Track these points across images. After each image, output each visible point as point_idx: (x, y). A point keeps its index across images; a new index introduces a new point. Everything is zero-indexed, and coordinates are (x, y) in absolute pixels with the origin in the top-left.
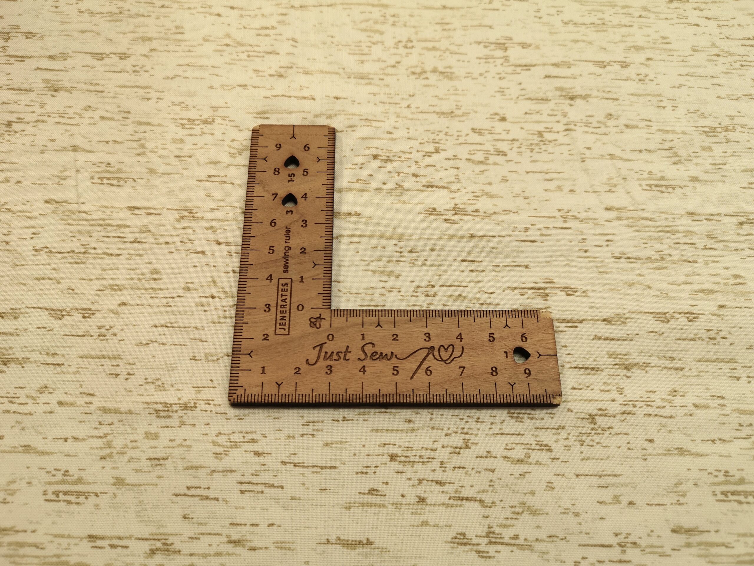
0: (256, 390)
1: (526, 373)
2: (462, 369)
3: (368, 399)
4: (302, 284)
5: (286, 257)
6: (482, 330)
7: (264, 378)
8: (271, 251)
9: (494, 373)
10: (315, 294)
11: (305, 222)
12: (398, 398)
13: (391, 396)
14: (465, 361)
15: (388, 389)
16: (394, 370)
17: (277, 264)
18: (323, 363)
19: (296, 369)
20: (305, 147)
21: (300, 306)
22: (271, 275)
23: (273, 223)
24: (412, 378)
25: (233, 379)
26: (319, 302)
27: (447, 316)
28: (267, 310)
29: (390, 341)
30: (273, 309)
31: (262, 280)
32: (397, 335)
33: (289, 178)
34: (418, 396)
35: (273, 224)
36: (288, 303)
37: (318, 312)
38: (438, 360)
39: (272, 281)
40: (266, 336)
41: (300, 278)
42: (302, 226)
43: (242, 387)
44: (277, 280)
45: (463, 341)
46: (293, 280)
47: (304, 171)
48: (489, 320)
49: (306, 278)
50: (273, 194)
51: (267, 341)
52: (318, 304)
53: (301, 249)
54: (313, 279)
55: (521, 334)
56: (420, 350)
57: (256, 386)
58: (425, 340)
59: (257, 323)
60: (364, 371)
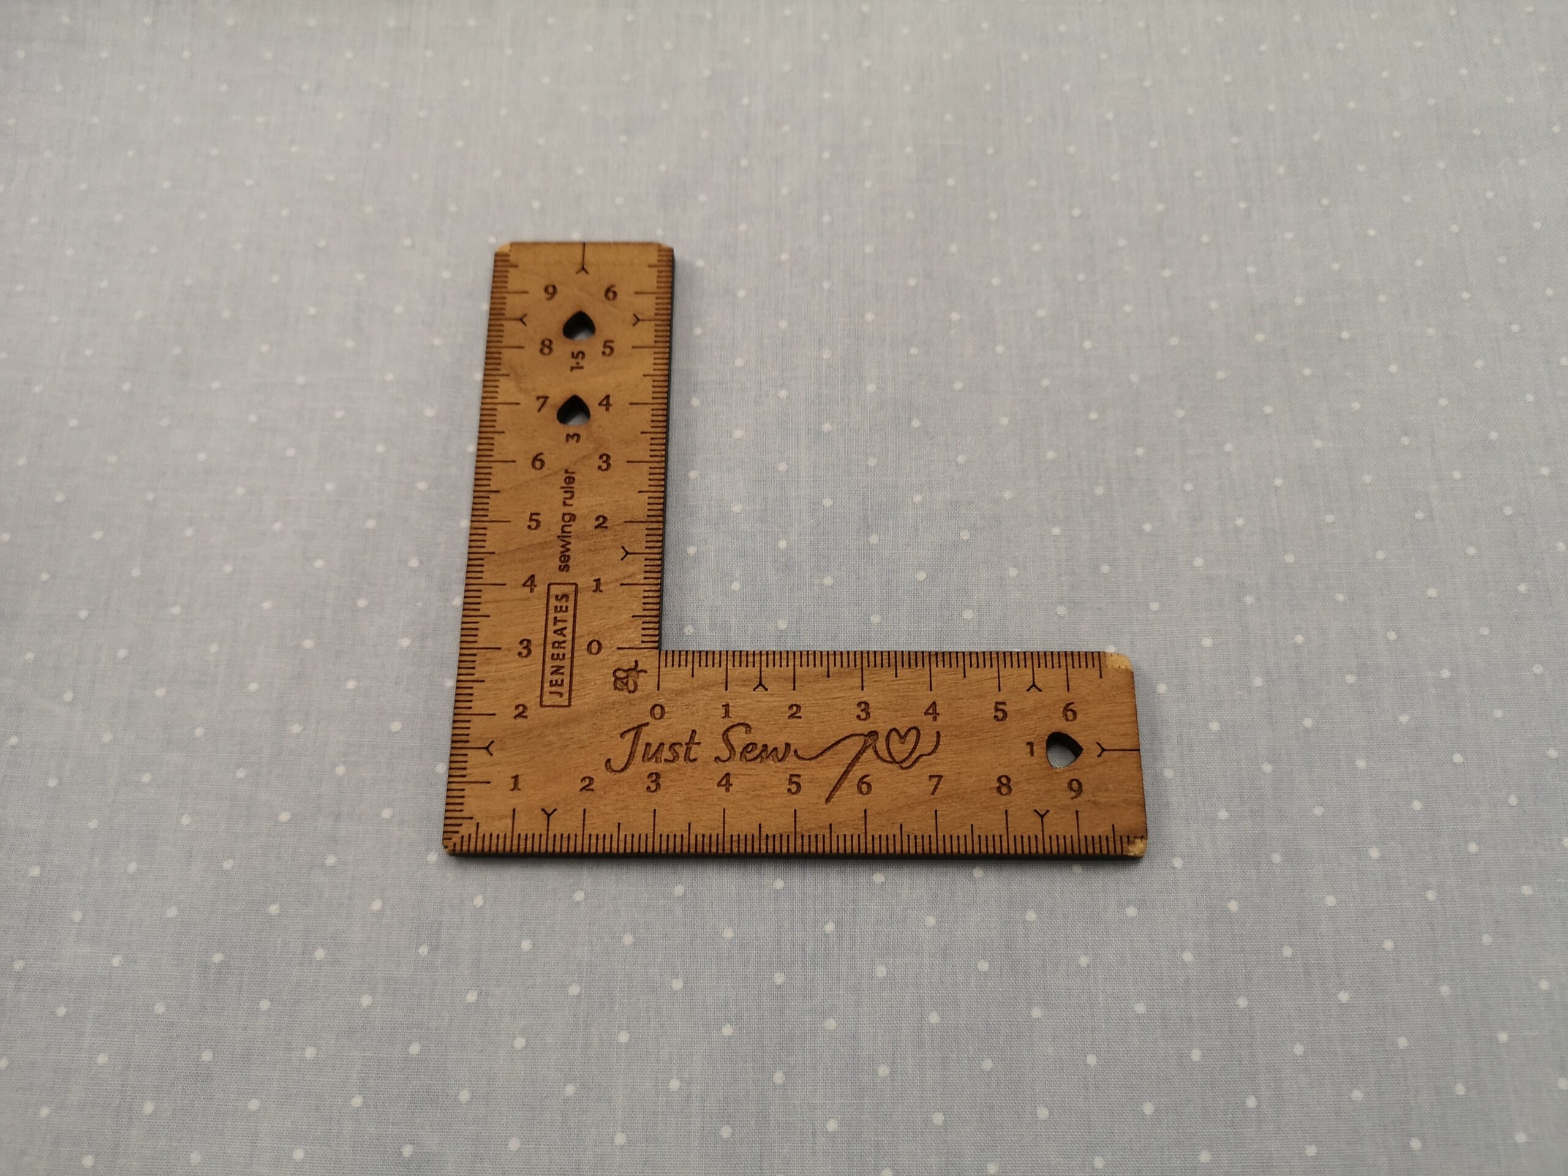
0: (501, 827)
1: (1072, 789)
2: (937, 779)
3: (735, 844)
4: (597, 595)
5: (564, 537)
6: (981, 696)
7: (518, 800)
8: (534, 524)
9: (1004, 790)
10: (626, 616)
11: (606, 458)
12: (799, 842)
13: (785, 838)
14: (943, 762)
15: (777, 823)
17: (547, 552)
18: (641, 768)
19: (583, 779)
20: (608, 290)
21: (595, 645)
22: (532, 578)
23: (538, 461)
24: (828, 800)
25: (453, 800)
26: (634, 635)
27: (906, 665)
28: (525, 652)
29: (784, 719)
30: (537, 651)
31: (515, 587)
32: (798, 707)
33: (573, 362)
34: (841, 839)
35: (538, 464)
36: (569, 637)
37: (633, 656)
38: (884, 760)
39: (536, 589)
40: (521, 708)
41: (595, 583)
42: (600, 467)
43: (471, 818)
44: (547, 586)
45: (939, 718)
46: (579, 586)
47: (605, 346)
48: (996, 675)
49: (606, 583)
50: (538, 398)
51: (524, 720)
52: (632, 640)
53: (597, 519)
54: (622, 584)
55: (1063, 705)
56: (847, 740)
57: (502, 817)
58: (858, 717)
59: (503, 680)
60: (728, 786)
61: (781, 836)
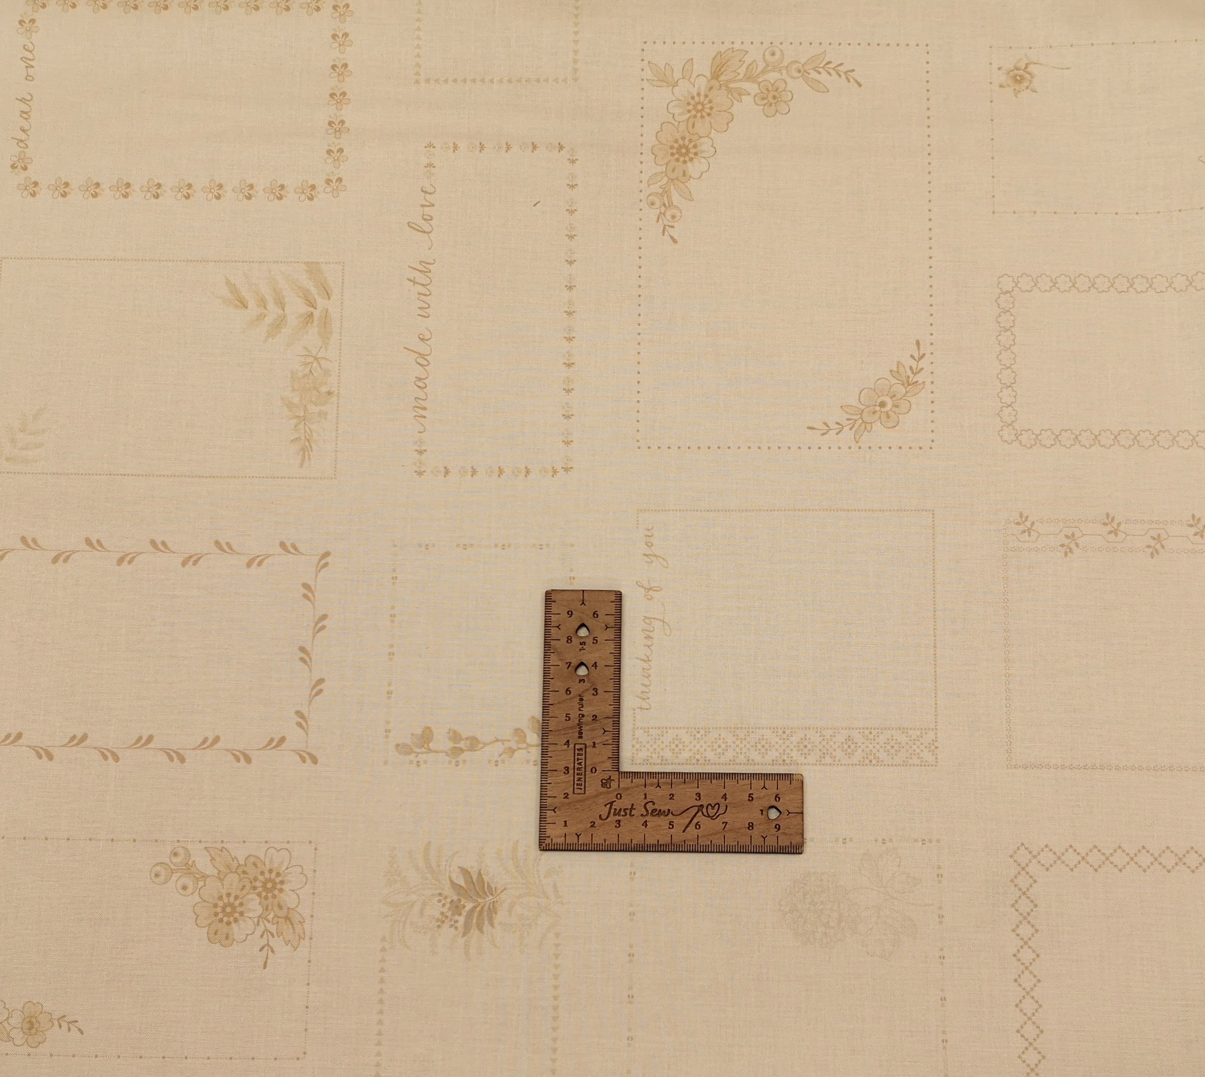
0: (561, 840)
1: (776, 828)
2: (724, 824)
3: (649, 848)
4: (594, 749)
5: (580, 725)
6: (744, 791)
7: (566, 830)
8: (568, 718)
9: (751, 828)
10: (606, 757)
11: (596, 690)
12: (673, 847)
14: (727, 818)
15: (665, 840)
16: (670, 824)
17: (573, 730)
18: (612, 818)
19: (591, 822)
20: (594, 613)
21: (594, 770)
22: (568, 741)
23: (568, 691)
24: (684, 831)
25: (542, 830)
26: (608, 765)
27: (715, 779)
28: (566, 772)
29: (668, 800)
30: (571, 772)
31: (561, 745)
32: (673, 795)
33: (581, 646)
36: (583, 766)
37: (608, 774)
38: (705, 816)
39: (570, 746)
40: (566, 795)
41: (592, 744)
42: (593, 694)
43: (549, 837)
44: (573, 745)
45: (727, 800)
46: (587, 745)
47: (594, 640)
48: (750, 783)
49: (597, 744)
50: (567, 663)
51: (568, 799)
52: (608, 767)
53: (593, 716)
54: (604, 744)
55: (775, 795)
56: (691, 809)
57: (561, 837)
58: (696, 799)
59: (558, 783)
60: (646, 826)
61: (666, 845)
